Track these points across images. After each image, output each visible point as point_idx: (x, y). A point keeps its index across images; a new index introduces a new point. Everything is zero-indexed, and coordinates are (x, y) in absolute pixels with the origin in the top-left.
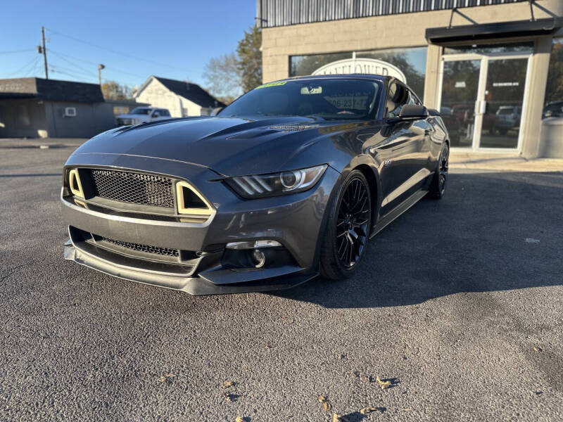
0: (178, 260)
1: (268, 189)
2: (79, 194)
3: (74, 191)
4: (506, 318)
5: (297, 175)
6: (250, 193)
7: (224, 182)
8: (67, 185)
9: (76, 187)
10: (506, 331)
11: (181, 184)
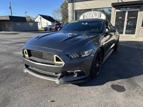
0: (54, 74)
1: (78, 56)
2: (27, 56)
3: (25, 55)
4: (140, 89)
5: (85, 52)
6: (73, 57)
7: (67, 55)
8: (23, 53)
9: (26, 53)
10: (141, 93)
11: (55, 56)
